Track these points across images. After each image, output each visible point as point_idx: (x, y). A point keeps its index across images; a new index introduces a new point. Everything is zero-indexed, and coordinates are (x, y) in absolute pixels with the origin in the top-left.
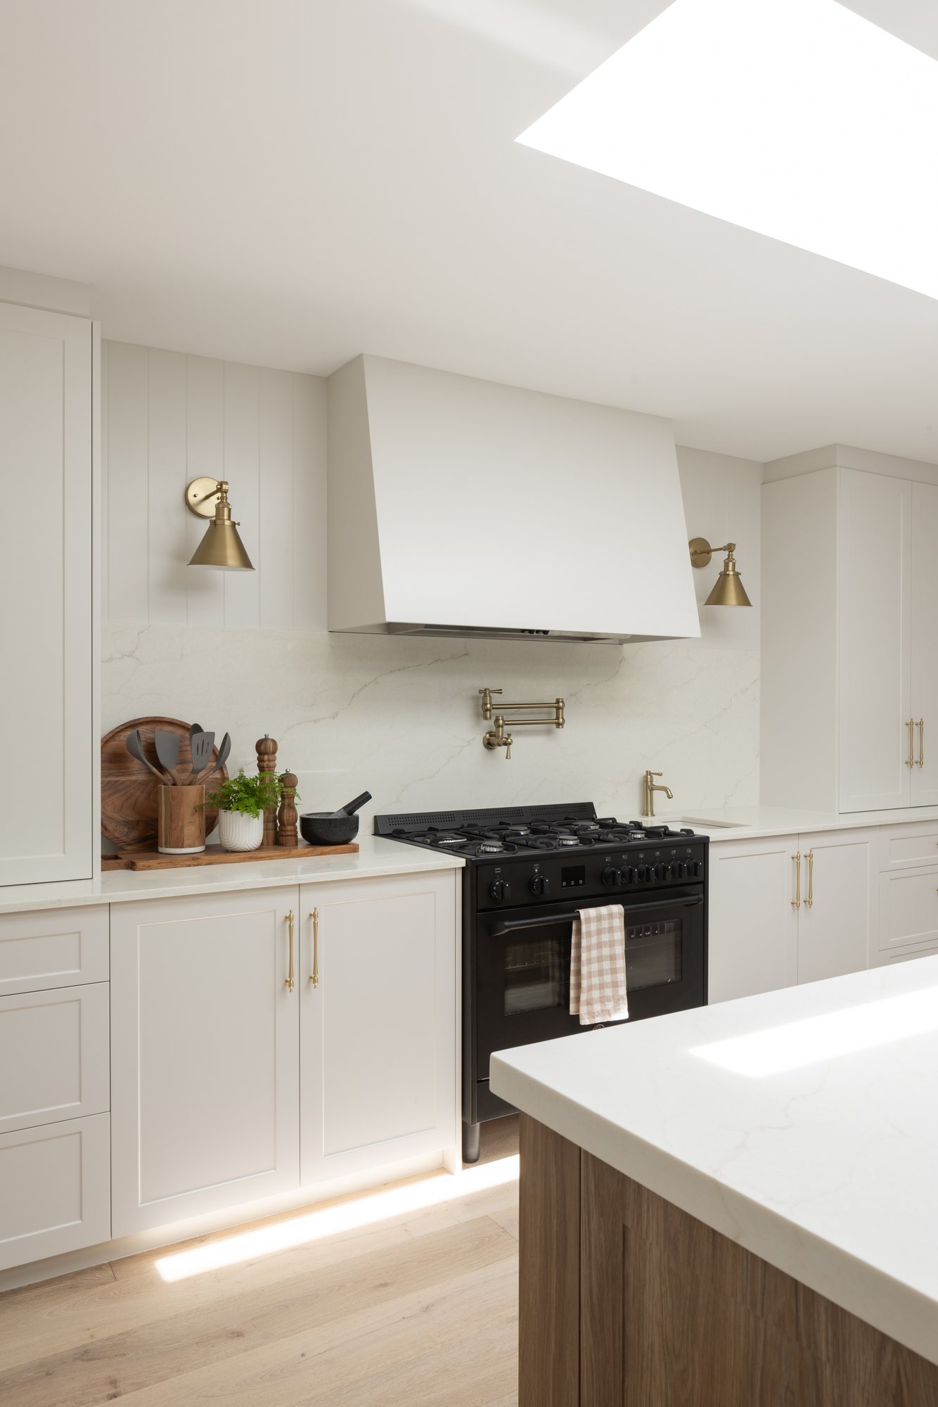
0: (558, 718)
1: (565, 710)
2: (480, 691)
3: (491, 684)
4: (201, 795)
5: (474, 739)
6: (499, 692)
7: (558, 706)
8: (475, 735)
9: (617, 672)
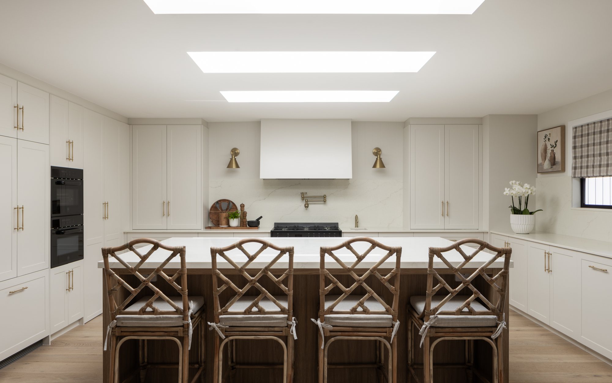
0: (324, 200)
1: (327, 197)
2: (301, 193)
3: (304, 191)
4: (226, 215)
5: (302, 205)
6: (306, 193)
7: (324, 197)
8: (303, 204)
9: (347, 187)
